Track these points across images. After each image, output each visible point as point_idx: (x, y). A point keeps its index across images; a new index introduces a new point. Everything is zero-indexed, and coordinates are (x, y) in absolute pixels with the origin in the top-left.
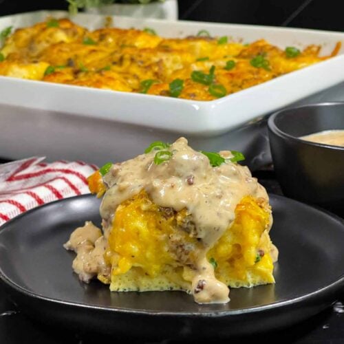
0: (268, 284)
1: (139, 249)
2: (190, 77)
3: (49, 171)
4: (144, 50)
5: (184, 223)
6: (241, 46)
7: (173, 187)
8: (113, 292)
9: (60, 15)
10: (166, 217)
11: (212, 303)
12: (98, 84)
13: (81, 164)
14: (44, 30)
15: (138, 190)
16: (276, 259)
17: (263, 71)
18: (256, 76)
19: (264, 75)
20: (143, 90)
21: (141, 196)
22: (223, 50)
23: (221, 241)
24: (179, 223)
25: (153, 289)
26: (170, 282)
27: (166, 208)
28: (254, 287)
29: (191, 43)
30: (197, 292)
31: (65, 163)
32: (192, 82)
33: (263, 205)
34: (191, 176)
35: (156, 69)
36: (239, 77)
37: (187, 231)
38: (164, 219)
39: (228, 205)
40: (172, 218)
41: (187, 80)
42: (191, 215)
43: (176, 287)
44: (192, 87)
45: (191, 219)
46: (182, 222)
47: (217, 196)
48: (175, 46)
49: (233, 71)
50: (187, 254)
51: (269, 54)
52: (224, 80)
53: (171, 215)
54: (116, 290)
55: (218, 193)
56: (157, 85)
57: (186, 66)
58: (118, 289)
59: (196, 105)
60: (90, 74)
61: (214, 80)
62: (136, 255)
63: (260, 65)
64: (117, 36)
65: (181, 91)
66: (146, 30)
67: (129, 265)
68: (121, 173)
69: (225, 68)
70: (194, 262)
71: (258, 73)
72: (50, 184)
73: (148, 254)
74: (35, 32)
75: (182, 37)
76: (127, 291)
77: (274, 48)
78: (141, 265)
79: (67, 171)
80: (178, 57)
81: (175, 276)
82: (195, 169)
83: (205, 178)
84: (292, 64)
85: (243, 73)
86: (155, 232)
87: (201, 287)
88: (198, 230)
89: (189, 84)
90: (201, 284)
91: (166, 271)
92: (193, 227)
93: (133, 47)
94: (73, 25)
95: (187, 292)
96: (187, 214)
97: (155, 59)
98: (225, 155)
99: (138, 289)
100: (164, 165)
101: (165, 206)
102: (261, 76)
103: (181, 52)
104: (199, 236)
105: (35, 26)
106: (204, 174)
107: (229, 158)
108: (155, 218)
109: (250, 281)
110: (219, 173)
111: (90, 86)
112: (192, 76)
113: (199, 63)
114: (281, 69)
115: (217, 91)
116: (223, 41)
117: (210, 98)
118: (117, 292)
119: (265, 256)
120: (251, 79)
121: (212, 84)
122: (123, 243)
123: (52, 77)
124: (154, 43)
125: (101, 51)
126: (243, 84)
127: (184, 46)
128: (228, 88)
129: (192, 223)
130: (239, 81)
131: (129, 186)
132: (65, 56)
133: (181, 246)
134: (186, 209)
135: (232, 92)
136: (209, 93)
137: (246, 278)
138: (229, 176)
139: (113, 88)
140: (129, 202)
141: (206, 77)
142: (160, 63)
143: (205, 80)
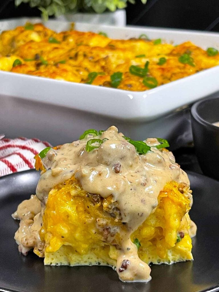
0: (187, 261)
1: (68, 230)
2: (128, 70)
3: (9, 146)
4: (95, 48)
5: (110, 209)
6: (172, 46)
7: (100, 175)
8: (47, 266)
9: (36, 21)
10: (94, 202)
11: (135, 281)
12: (53, 75)
13: (36, 141)
14: (22, 32)
15: (69, 175)
16: (195, 234)
17: (188, 67)
18: (182, 71)
19: (189, 69)
20: (89, 81)
21: (71, 182)
22: (157, 49)
23: (145, 225)
24: (105, 209)
25: (83, 264)
26: (98, 258)
27: (94, 194)
28: (174, 264)
29: (133, 44)
30: (121, 271)
31: (23, 139)
32: (130, 75)
33: (184, 190)
34: (118, 164)
35: (103, 63)
36: (168, 71)
37: (113, 216)
38: (92, 205)
39: (152, 192)
40: (99, 204)
41: (126, 73)
42: (116, 201)
43: (104, 262)
44: (130, 79)
45: (117, 205)
46: (108, 208)
47: (141, 184)
48: (120, 45)
49: (165, 66)
50: (112, 236)
51: (194, 53)
52: (157, 74)
53: (98, 201)
54: (49, 264)
55: (142, 180)
56: (101, 77)
57: (127, 61)
58: (51, 263)
59: (131, 95)
60: (49, 67)
61: (148, 73)
62: (66, 236)
63: (186, 62)
64: (77, 37)
65: (120, 82)
66: (100, 34)
67: (59, 244)
68: (56, 158)
69: (158, 64)
70: (120, 243)
71: (184, 68)
72: (7, 159)
73: (77, 235)
74: (16, 33)
75: (126, 39)
76: (59, 265)
77: (198, 48)
78: (71, 244)
79: (24, 148)
80: (122, 54)
81: (102, 253)
82: (122, 158)
83: (131, 166)
84: (212, 61)
85: (172, 68)
86: (83, 216)
87: (125, 267)
88: (123, 216)
89: (128, 76)
90: (124, 264)
91: (95, 248)
92: (118, 212)
93: (87, 45)
94: (45, 28)
95: (113, 268)
96: (112, 201)
97: (103, 55)
98: (151, 142)
99: (69, 264)
100: (94, 152)
101: (93, 193)
102: (186, 70)
103: (124, 50)
104: (124, 221)
105: (16, 29)
106: (130, 163)
107: (155, 145)
108: (83, 203)
109: (171, 258)
110: (145, 160)
111: (46, 76)
112: (130, 70)
113: (137, 59)
114: (203, 66)
115: (150, 82)
116: (157, 42)
117: (144, 89)
118: (50, 266)
119: (185, 237)
120: (179, 73)
121: (146, 77)
122: (54, 224)
123: (19, 69)
124: (104, 43)
125: (63, 48)
126: (172, 76)
127: (127, 45)
128: (159, 80)
129: (117, 209)
130: (169, 75)
131: (61, 171)
132: (34, 52)
133: (107, 229)
134: (112, 196)
135: (162, 84)
136: (143, 85)
137: (167, 256)
138: (154, 164)
139: (66, 78)
140: (61, 186)
141: (142, 71)
142: (106, 59)
143: (141, 73)
